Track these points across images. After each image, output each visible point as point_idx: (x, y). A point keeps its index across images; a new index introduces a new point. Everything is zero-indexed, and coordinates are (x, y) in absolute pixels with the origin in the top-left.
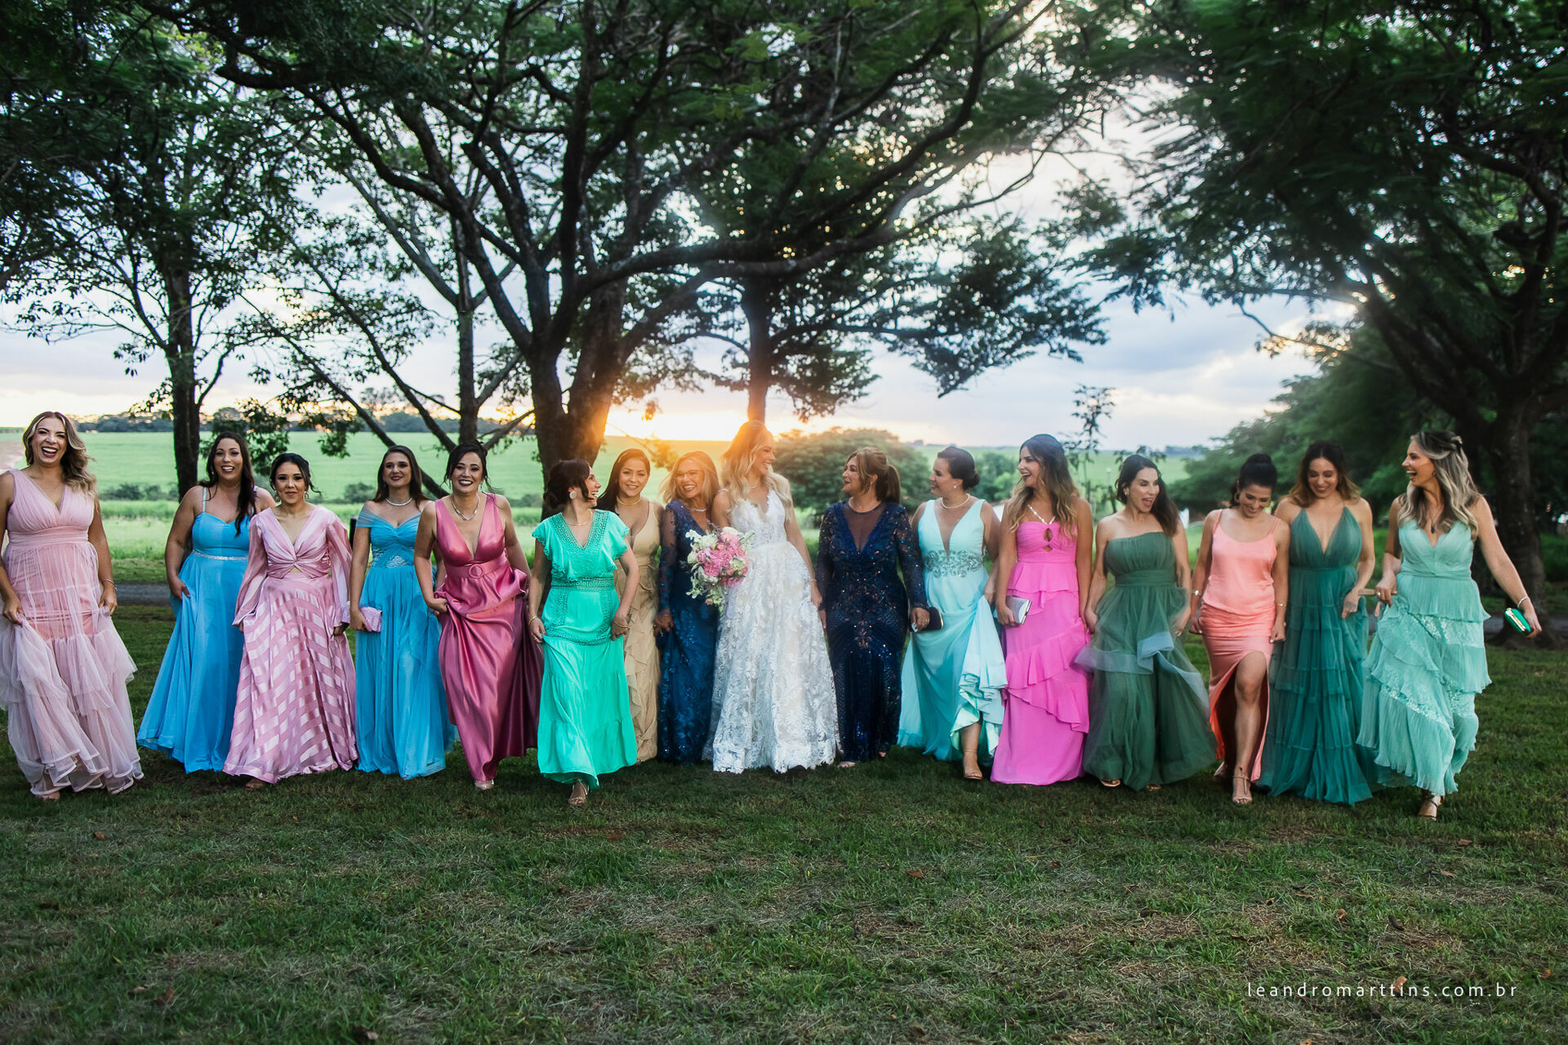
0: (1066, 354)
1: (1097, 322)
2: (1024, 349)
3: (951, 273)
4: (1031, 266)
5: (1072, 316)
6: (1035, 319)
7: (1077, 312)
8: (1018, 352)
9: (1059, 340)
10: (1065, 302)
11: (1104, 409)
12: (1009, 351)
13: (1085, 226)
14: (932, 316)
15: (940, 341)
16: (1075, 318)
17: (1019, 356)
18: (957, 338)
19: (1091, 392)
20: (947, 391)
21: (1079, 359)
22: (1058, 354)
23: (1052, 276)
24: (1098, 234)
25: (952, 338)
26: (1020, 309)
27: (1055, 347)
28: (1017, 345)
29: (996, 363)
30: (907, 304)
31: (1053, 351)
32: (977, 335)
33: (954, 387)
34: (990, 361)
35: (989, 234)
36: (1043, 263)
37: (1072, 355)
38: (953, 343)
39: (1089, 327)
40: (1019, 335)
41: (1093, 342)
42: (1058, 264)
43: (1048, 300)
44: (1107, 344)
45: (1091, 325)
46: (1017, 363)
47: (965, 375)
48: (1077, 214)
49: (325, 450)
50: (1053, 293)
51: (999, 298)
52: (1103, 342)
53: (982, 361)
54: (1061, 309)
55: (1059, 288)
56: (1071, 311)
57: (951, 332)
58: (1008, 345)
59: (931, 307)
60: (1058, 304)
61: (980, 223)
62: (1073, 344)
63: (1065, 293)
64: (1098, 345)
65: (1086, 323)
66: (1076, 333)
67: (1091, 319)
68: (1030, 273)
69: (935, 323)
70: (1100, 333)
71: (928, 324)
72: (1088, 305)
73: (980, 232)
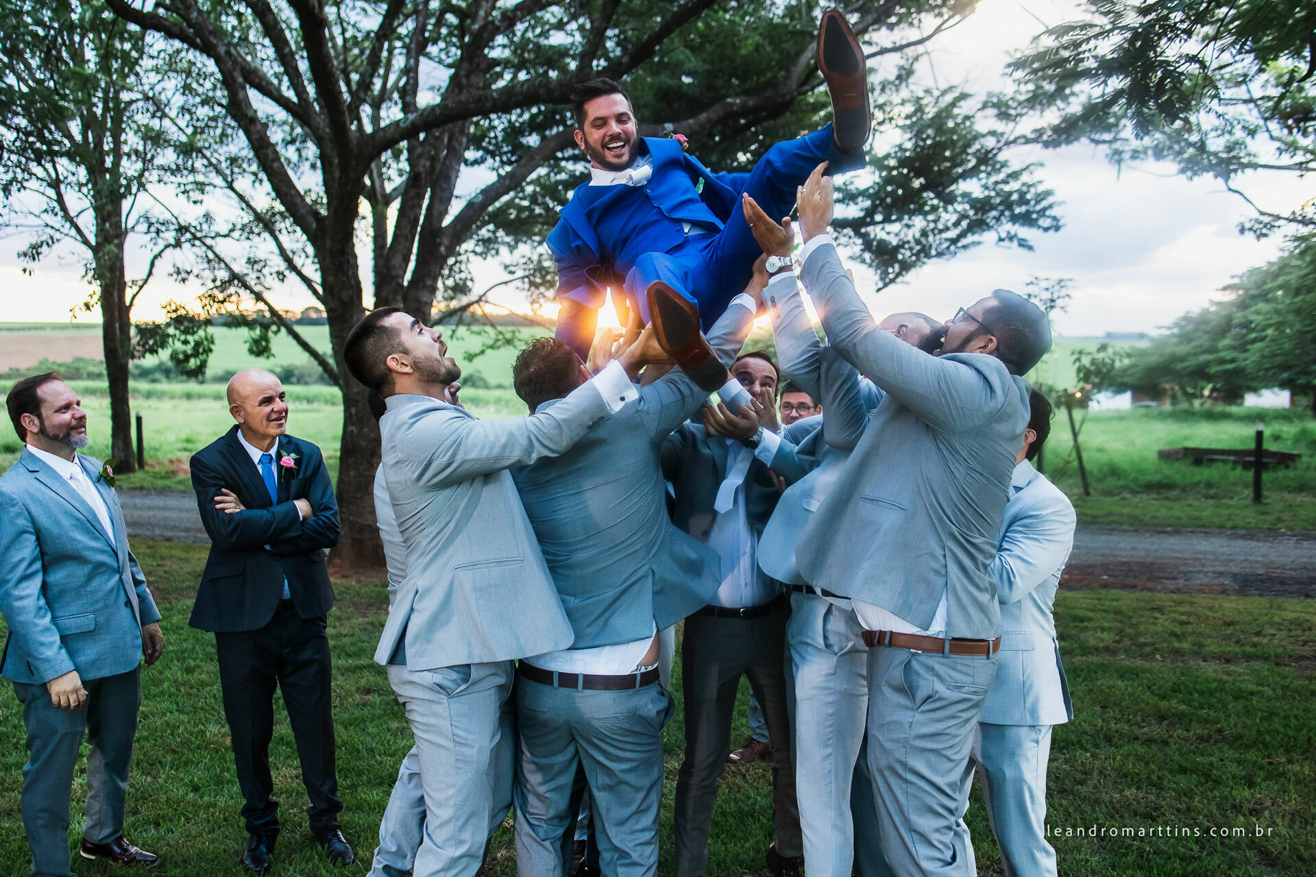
0: (1015, 243)
1: (1050, 206)
2: (970, 238)
3: (887, 156)
4: (976, 146)
5: (1023, 200)
6: (982, 206)
7: (1028, 196)
8: (964, 242)
9: (1007, 227)
10: (1014, 186)
11: (1059, 303)
12: (954, 241)
13: (1037, 100)
14: (868, 203)
15: (877, 232)
16: (1027, 202)
17: (964, 247)
18: (895, 227)
19: (1045, 284)
20: (886, 285)
21: (1030, 248)
22: (1007, 243)
23: (1001, 157)
24: (1054, 108)
25: (889, 227)
26: (965, 195)
27: (1003, 235)
28: (962, 235)
29: (939, 255)
30: (838, 189)
31: (1001, 240)
32: (919, 222)
33: (892, 281)
34: (933, 252)
35: (930, 112)
36: (990, 142)
37: (1023, 244)
38: (888, 232)
39: (1042, 213)
40: (964, 224)
41: (1046, 229)
42: (1007, 143)
43: (997, 183)
44: (1062, 231)
45: (1045, 209)
46: (962, 254)
47: (906, 267)
48: (1031, 87)
49: (251, 351)
50: (1002, 176)
51: (940, 183)
52: (1057, 228)
53: (924, 252)
54: (1011, 193)
55: (1009, 171)
56: (1022, 194)
57: (887, 220)
58: (952, 234)
59: (863, 193)
60: (1007, 188)
61: (919, 99)
62: (1023, 232)
63: (1015, 175)
64: (1051, 232)
65: (1038, 208)
66: (1027, 219)
67: (1044, 204)
68: (974, 154)
69: (870, 213)
70: (1054, 218)
71: (861, 214)
72: (1040, 189)
73: (920, 109)
